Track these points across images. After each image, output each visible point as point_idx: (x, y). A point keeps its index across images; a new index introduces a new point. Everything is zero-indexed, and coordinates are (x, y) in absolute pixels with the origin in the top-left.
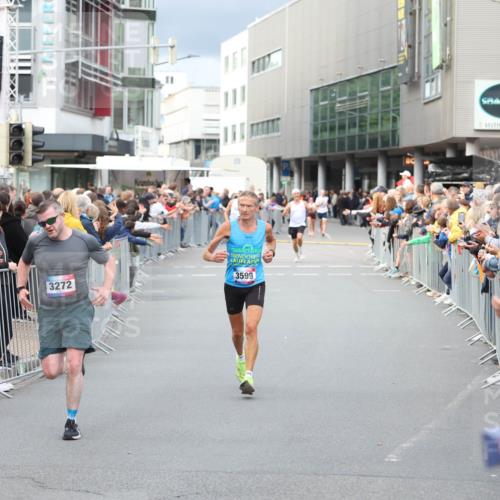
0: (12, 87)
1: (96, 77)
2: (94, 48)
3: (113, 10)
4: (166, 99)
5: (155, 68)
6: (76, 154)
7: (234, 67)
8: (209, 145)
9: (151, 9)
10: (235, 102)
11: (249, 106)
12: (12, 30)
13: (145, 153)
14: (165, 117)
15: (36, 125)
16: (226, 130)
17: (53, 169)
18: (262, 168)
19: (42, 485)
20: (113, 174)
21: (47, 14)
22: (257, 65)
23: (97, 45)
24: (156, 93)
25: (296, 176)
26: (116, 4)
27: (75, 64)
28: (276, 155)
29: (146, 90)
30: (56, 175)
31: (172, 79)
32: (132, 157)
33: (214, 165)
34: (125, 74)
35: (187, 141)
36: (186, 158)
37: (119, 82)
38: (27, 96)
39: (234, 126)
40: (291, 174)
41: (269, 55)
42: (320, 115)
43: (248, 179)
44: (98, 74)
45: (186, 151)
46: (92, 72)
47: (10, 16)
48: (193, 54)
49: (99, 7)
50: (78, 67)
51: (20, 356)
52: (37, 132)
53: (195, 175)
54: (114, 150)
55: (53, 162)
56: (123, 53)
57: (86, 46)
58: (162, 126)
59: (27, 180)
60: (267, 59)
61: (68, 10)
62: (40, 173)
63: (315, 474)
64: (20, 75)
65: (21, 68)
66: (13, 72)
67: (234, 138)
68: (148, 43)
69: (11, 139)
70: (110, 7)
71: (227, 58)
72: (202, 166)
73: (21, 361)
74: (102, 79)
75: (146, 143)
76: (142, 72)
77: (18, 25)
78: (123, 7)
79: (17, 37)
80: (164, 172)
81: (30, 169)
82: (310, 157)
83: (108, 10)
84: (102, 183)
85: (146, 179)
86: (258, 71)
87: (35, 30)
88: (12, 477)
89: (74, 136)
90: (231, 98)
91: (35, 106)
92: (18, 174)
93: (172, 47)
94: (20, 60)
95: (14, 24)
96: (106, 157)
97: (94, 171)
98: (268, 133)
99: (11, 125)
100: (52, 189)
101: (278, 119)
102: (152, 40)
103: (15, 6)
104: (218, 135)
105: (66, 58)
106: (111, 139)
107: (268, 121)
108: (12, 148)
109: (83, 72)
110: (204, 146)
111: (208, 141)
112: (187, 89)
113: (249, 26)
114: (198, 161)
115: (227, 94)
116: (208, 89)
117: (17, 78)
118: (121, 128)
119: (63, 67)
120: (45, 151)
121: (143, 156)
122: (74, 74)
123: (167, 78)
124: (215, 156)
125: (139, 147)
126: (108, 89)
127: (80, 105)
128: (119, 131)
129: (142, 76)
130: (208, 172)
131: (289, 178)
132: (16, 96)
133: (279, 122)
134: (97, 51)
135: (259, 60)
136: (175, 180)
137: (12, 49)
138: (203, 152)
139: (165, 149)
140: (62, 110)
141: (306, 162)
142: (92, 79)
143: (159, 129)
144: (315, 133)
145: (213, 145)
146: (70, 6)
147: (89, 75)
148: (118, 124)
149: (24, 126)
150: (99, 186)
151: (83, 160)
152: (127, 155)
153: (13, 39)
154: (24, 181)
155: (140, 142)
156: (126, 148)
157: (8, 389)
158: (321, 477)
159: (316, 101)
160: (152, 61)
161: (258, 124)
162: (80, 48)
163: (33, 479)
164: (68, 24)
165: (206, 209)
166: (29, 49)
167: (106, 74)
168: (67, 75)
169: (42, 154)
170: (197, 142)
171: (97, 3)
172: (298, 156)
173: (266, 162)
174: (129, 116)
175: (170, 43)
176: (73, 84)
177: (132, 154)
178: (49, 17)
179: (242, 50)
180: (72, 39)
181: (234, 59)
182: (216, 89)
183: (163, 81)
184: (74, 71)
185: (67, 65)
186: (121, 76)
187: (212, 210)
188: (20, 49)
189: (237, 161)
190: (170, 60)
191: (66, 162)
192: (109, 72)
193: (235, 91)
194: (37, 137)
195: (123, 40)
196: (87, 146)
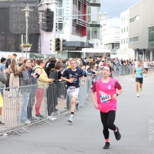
0: (57, 27)
1: (82, 24)
2: (81, 15)
3: (87, 3)
4: (103, 31)
5: (100, 21)
6: (76, 48)
7: (125, 21)
8: (116, 45)
9: (99, 3)
10: (125, 32)
11: (129, 33)
12: (57, 10)
13: (97, 47)
14: (103, 36)
15: (64, 39)
16: (122, 40)
17: (68, 52)
18: (133, 52)
19: (65, 149)
20: (87, 54)
21: (67, 5)
22: (132, 20)
23: (82, 14)
24: (100, 29)
25: (143, 55)
26: (88, 2)
27: (76, 20)
28: (137, 48)
29: (97, 28)
30: (70, 54)
31: (105, 24)
32: (93, 49)
33: (118, 51)
34: (91, 23)
35: (110, 44)
36: (109, 49)
37: (89, 26)
38: (61, 30)
39: (124, 39)
40: (142, 54)
41: (135, 17)
42: (151, 35)
43: (128, 55)
44: (83, 23)
45: (109, 47)
46: (81, 22)
47: (56, 5)
48: (112, 17)
49: (83, 3)
50: (76, 21)
51: (59, 110)
52: (64, 41)
53: (112, 54)
54: (87, 46)
55: (69, 50)
56: (90, 17)
57: (79, 14)
58: (102, 39)
59: (61, 55)
60: (135, 18)
61: (73, 3)
62: (65, 53)
63: (149, 147)
64: (59, 23)
65: (59, 21)
66: (57, 22)
67: (124, 43)
68: (98, 13)
69: (56, 43)
70: (86, 2)
71: (122, 18)
72: (114, 51)
73: (59, 111)
74: (84, 25)
75: (97, 44)
76: (96, 22)
77: (58, 8)
78: (90, 2)
79: (58, 12)
80: (103, 53)
81: (62, 52)
82: (148, 49)
83: (86, 3)
84: (84, 56)
85: (97, 55)
86: (132, 22)
87: (63, 9)
88: (56, 146)
89: (75, 42)
90: (123, 30)
91: (63, 33)
92: (58, 54)
93: (105, 15)
94: (59, 19)
95: (57, 8)
96: (85, 48)
97: (81, 53)
98: (135, 41)
99: (56, 39)
100: (68, 58)
101: (138, 37)
102: (99, 13)
103: (57, 2)
104: (119, 42)
105: (73, 18)
106: (87, 43)
107: (135, 38)
108: (56, 46)
109: (78, 22)
110: (115, 45)
111: (116, 44)
112: (110, 27)
113: (129, 8)
114: (113, 50)
115: (122, 29)
116: (116, 28)
117: (58, 24)
118: (90, 40)
119: (72, 21)
120: (66, 47)
121: (96, 48)
122: (75, 23)
123: (104, 24)
124: (118, 48)
125: (95, 46)
126: (85, 28)
127: (77, 32)
128: (89, 41)
129: (96, 24)
130: (116, 53)
131: (141, 55)
132: (58, 30)
133: (138, 38)
134: (82, 16)
135: (132, 18)
136: (106, 56)
137: (56, 15)
138: (115, 47)
139: (103, 46)
140: (71, 34)
141: (147, 50)
142: (81, 25)
143: (101, 40)
144: (150, 41)
145: (118, 45)
146: (74, 2)
147: (80, 23)
148: (89, 38)
149: (60, 39)
150: (83, 57)
151: (78, 49)
152: (91, 48)
153: (57, 12)
154: (60, 56)
155: (95, 44)
156: (91, 46)
157: (54, 119)
158: (151, 148)
159: (150, 31)
160: (99, 19)
161: (132, 38)
162: (77, 15)
163: (62, 147)
164: (74, 8)
165: (116, 65)
166: (62, 15)
167: (85, 23)
168: (73, 23)
169: (66, 48)
170: (113, 44)
171: (82, 1)
172: (144, 48)
173: (134, 50)
174: (92, 36)
175: (105, 13)
176: (75, 26)
177: (93, 48)
178: (68, 6)
179: (127, 15)
180: (75, 13)
181: (125, 19)
182: (119, 28)
183: (102, 25)
184: (75, 22)
185: (73, 20)
186: (89, 23)
187: (117, 65)
188: (59, 15)
189: (125, 50)
190: (104, 19)
191: (73, 50)
192: (86, 22)
193: (125, 28)
194: (64, 42)
195: (90, 13)
196: (79, 45)
